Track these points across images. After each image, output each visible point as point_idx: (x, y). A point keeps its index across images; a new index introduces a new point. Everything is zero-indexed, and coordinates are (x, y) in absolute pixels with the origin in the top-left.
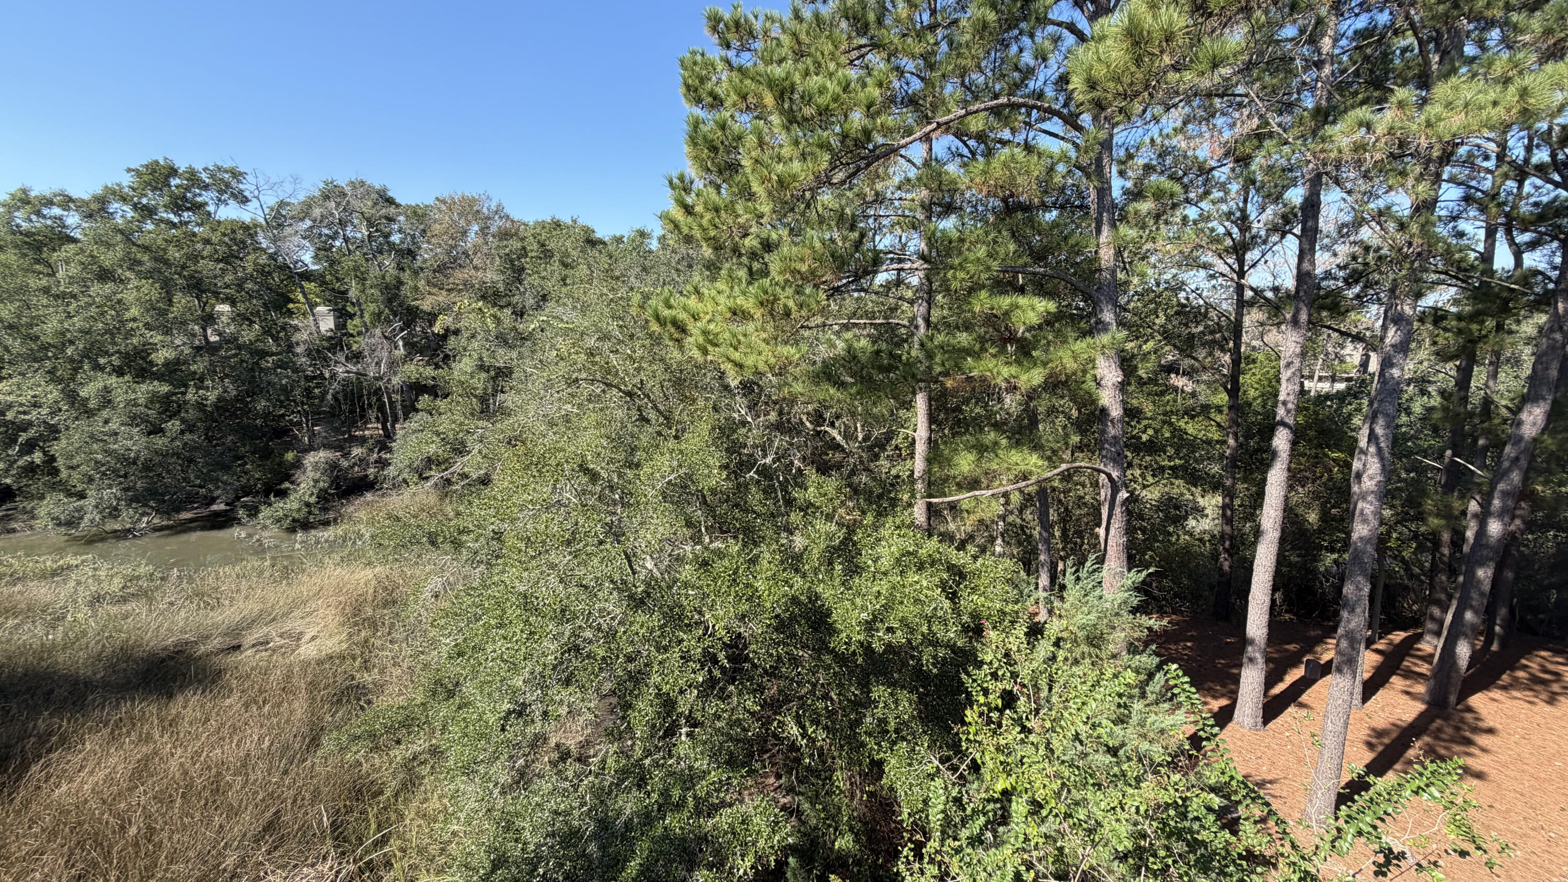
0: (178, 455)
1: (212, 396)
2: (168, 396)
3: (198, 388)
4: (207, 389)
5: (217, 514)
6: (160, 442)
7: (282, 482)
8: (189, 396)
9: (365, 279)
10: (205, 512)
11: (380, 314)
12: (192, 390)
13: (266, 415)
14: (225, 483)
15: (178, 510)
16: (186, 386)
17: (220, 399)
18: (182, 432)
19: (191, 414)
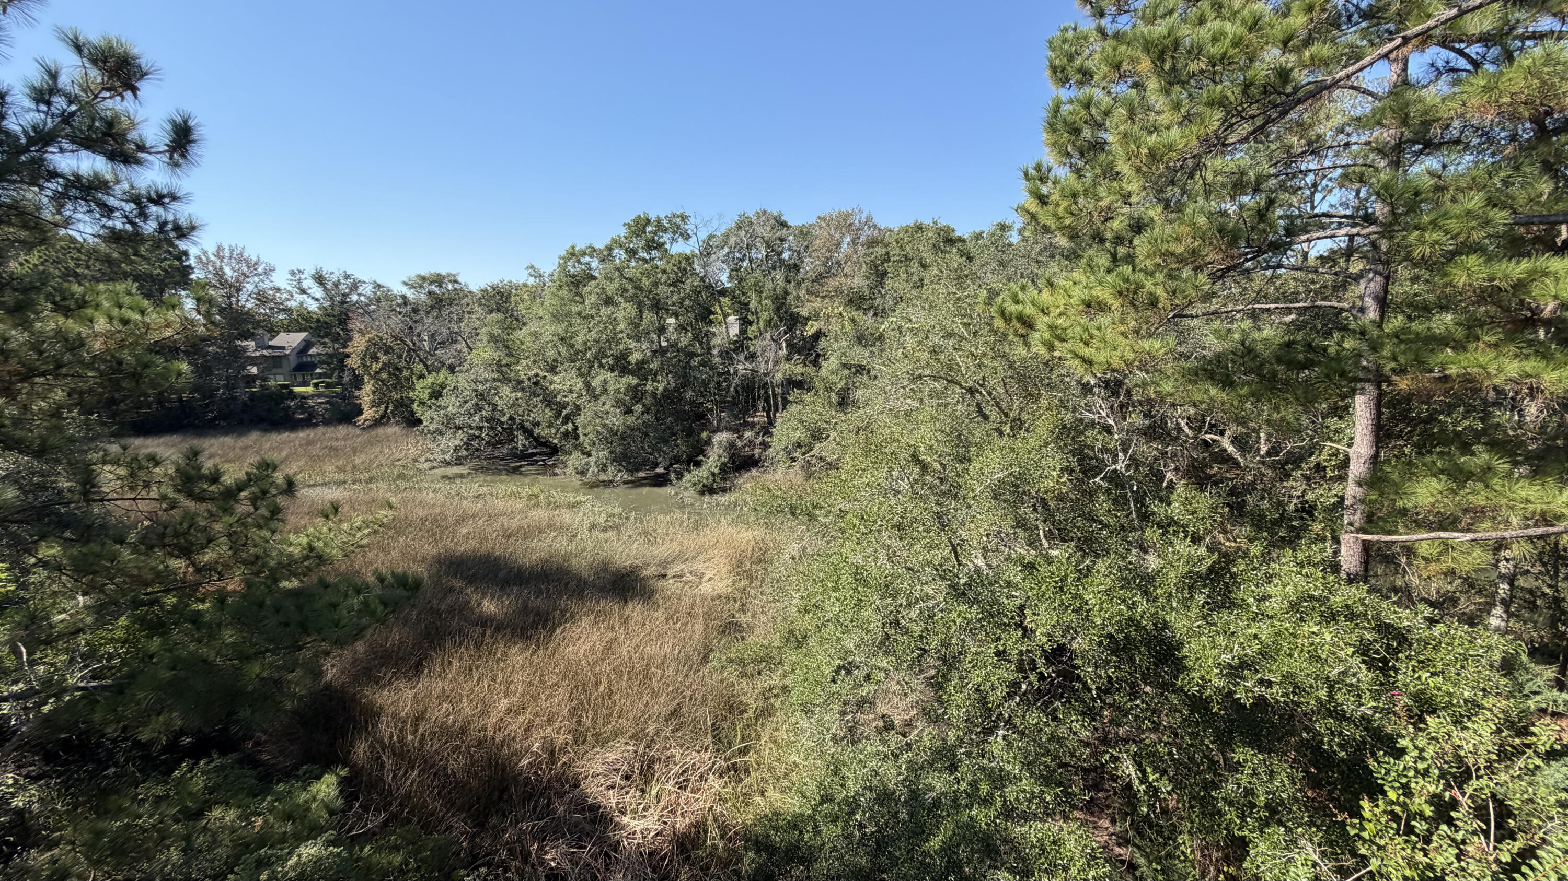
0: (639, 429)
1: (661, 387)
2: (638, 385)
3: (654, 381)
4: (658, 382)
5: (659, 475)
6: (631, 419)
7: (698, 455)
8: (648, 387)
9: (762, 292)
10: (652, 473)
11: (770, 321)
12: (650, 382)
13: (692, 402)
14: (665, 453)
15: (637, 470)
16: (647, 379)
17: (665, 389)
18: (643, 413)
19: (648, 400)
